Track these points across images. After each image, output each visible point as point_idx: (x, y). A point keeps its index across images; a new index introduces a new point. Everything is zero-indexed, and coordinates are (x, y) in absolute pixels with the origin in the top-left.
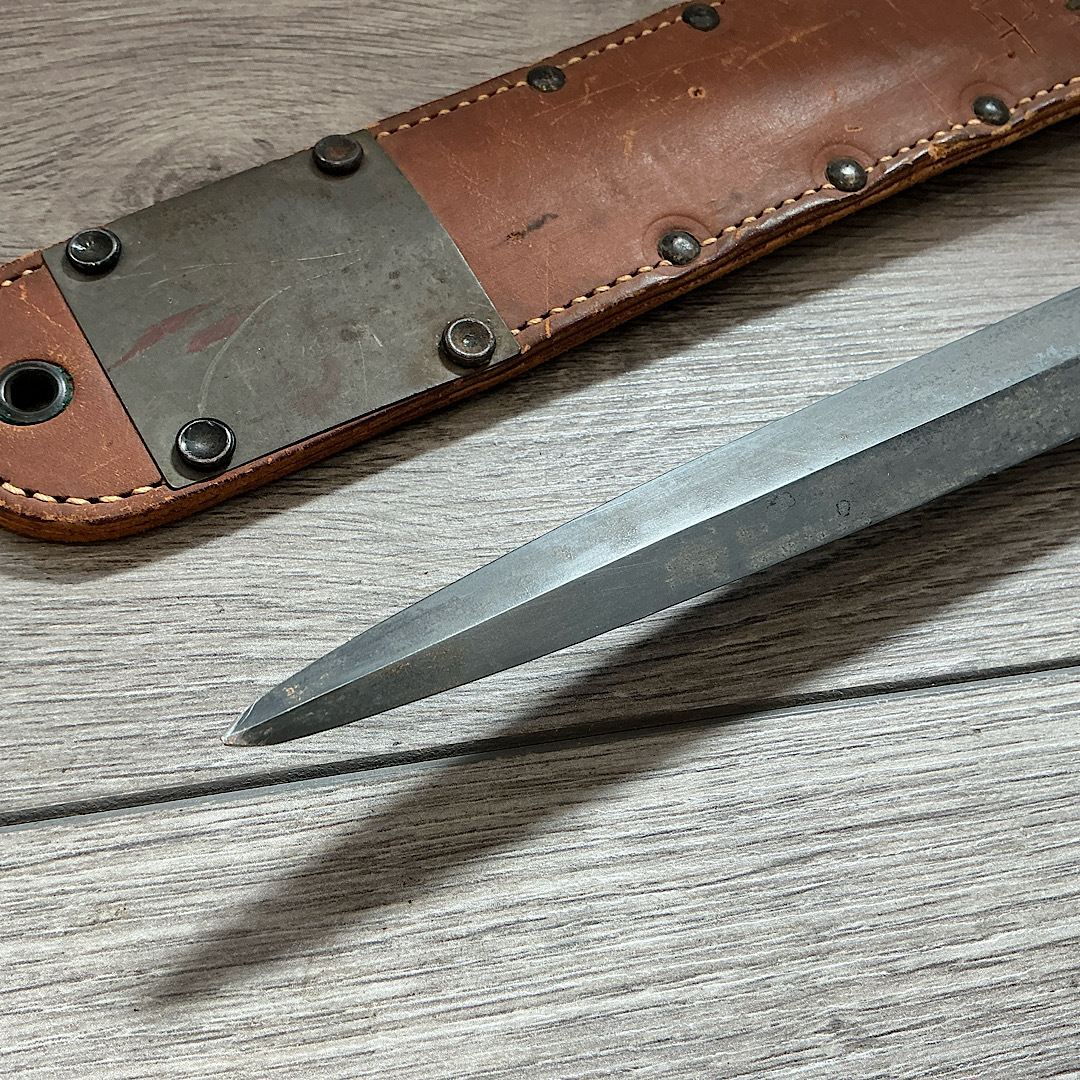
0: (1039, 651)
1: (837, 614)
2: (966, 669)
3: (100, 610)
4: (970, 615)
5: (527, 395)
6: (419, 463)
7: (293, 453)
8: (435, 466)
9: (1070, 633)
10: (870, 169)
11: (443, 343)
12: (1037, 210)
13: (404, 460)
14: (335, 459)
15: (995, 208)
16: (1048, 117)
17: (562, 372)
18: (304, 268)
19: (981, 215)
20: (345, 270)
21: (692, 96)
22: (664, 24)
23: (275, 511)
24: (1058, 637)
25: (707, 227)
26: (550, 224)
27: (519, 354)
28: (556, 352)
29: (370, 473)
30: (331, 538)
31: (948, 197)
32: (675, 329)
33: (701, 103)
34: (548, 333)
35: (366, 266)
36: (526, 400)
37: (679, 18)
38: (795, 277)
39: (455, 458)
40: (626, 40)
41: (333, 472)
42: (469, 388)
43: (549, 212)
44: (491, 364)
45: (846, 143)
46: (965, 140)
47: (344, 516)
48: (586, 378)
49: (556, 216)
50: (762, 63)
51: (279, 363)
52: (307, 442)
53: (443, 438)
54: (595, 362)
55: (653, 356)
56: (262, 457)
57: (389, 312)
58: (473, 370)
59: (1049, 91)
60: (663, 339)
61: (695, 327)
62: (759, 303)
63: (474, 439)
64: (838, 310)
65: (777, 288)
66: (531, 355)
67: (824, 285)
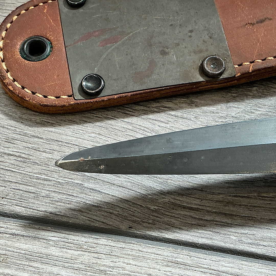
3: (36, 139)
5: (235, 95)
6: (179, 113)
7: (126, 96)
8: (185, 116)
11: (202, 64)
13: (173, 110)
14: (144, 103)
17: (255, 88)
18: (155, 21)
20: (171, 25)
23: (114, 118)
26: (267, 22)
27: (234, 76)
28: (253, 79)
29: (157, 112)
30: (132, 135)
34: (250, 70)
35: (180, 25)
36: (234, 97)
39: (194, 115)
41: (142, 108)
42: (209, 86)
43: (268, 17)
44: (220, 78)
47: (140, 127)
48: (265, 93)
49: (271, 19)
51: (132, 58)
52: (132, 93)
53: (192, 104)
54: (272, 87)
56: (113, 95)
57: (184, 46)
58: (212, 79)
63: (205, 108)
66: (240, 78)
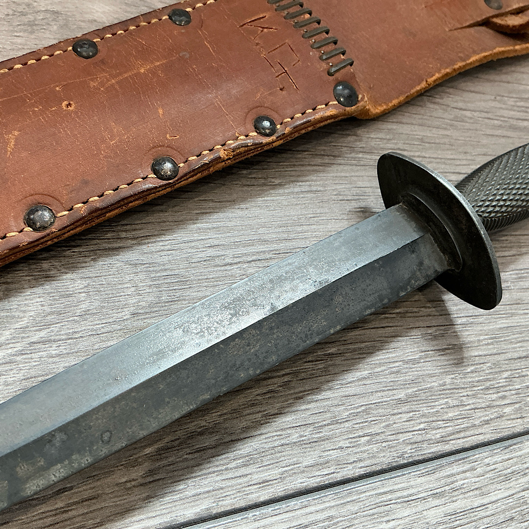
0: (254, 496)
1: (124, 480)
2: (205, 514)
4: (214, 472)
9: (276, 479)
10: (182, 165)
12: (298, 181)
15: (273, 180)
16: (301, 130)
19: (264, 185)
21: (65, 108)
22: (58, 52)
24: (268, 484)
25: (62, 204)
31: (245, 172)
32: (45, 265)
33: (69, 113)
37: (71, 48)
38: (137, 227)
40: (29, 63)
45: (167, 147)
46: (245, 147)
50: (117, 87)
55: (26, 286)
59: (303, 114)
60: (36, 273)
61: (60, 264)
62: (110, 246)
64: (162, 250)
65: (123, 235)
67: (156, 233)
